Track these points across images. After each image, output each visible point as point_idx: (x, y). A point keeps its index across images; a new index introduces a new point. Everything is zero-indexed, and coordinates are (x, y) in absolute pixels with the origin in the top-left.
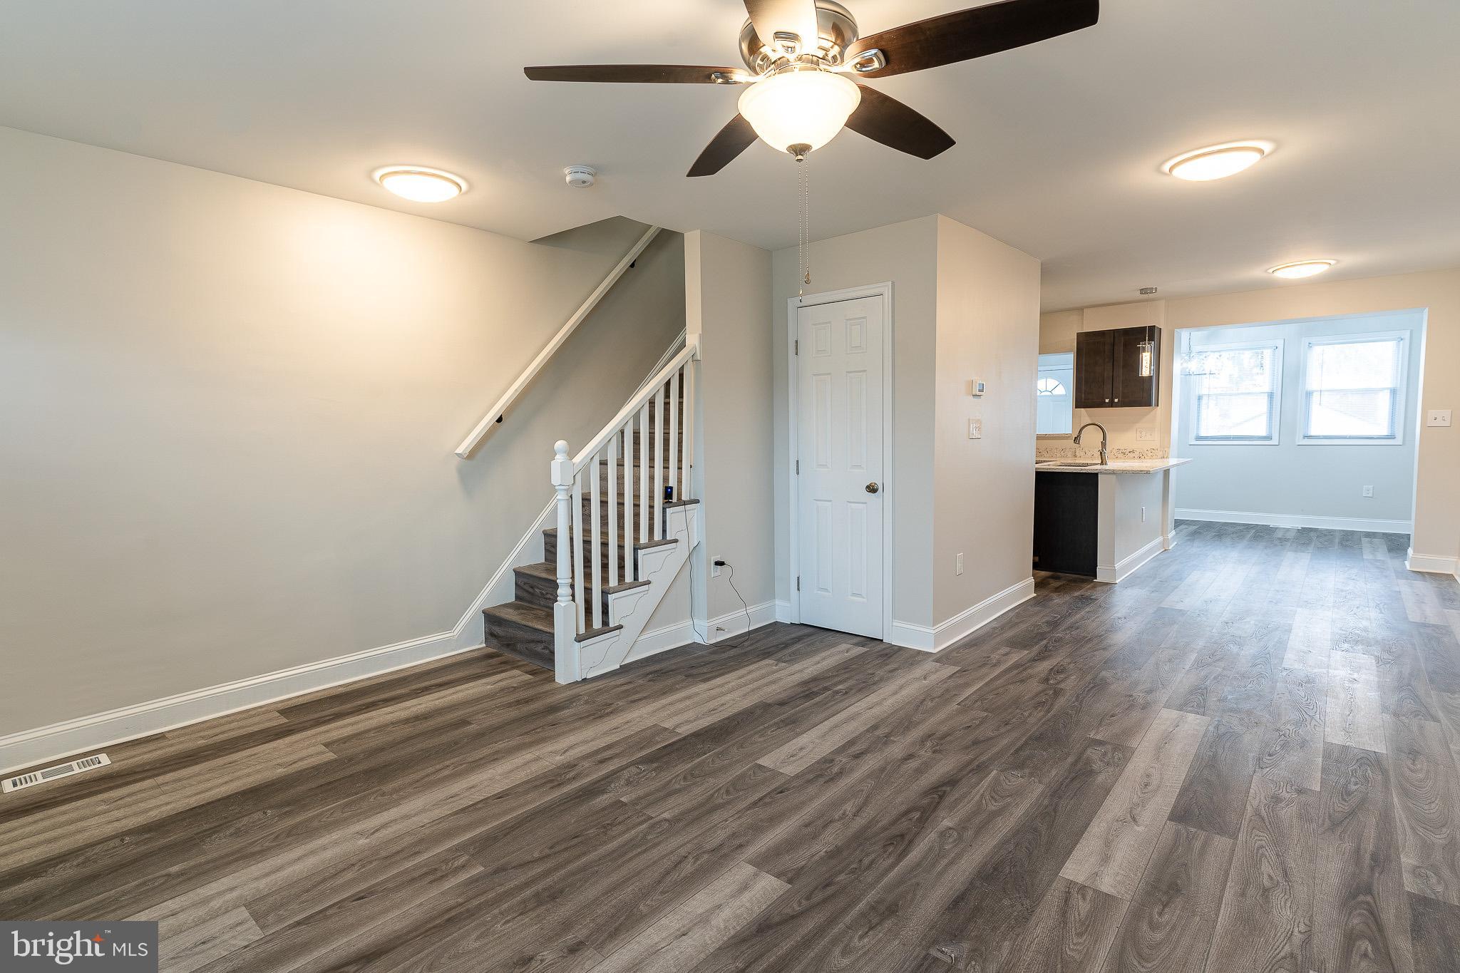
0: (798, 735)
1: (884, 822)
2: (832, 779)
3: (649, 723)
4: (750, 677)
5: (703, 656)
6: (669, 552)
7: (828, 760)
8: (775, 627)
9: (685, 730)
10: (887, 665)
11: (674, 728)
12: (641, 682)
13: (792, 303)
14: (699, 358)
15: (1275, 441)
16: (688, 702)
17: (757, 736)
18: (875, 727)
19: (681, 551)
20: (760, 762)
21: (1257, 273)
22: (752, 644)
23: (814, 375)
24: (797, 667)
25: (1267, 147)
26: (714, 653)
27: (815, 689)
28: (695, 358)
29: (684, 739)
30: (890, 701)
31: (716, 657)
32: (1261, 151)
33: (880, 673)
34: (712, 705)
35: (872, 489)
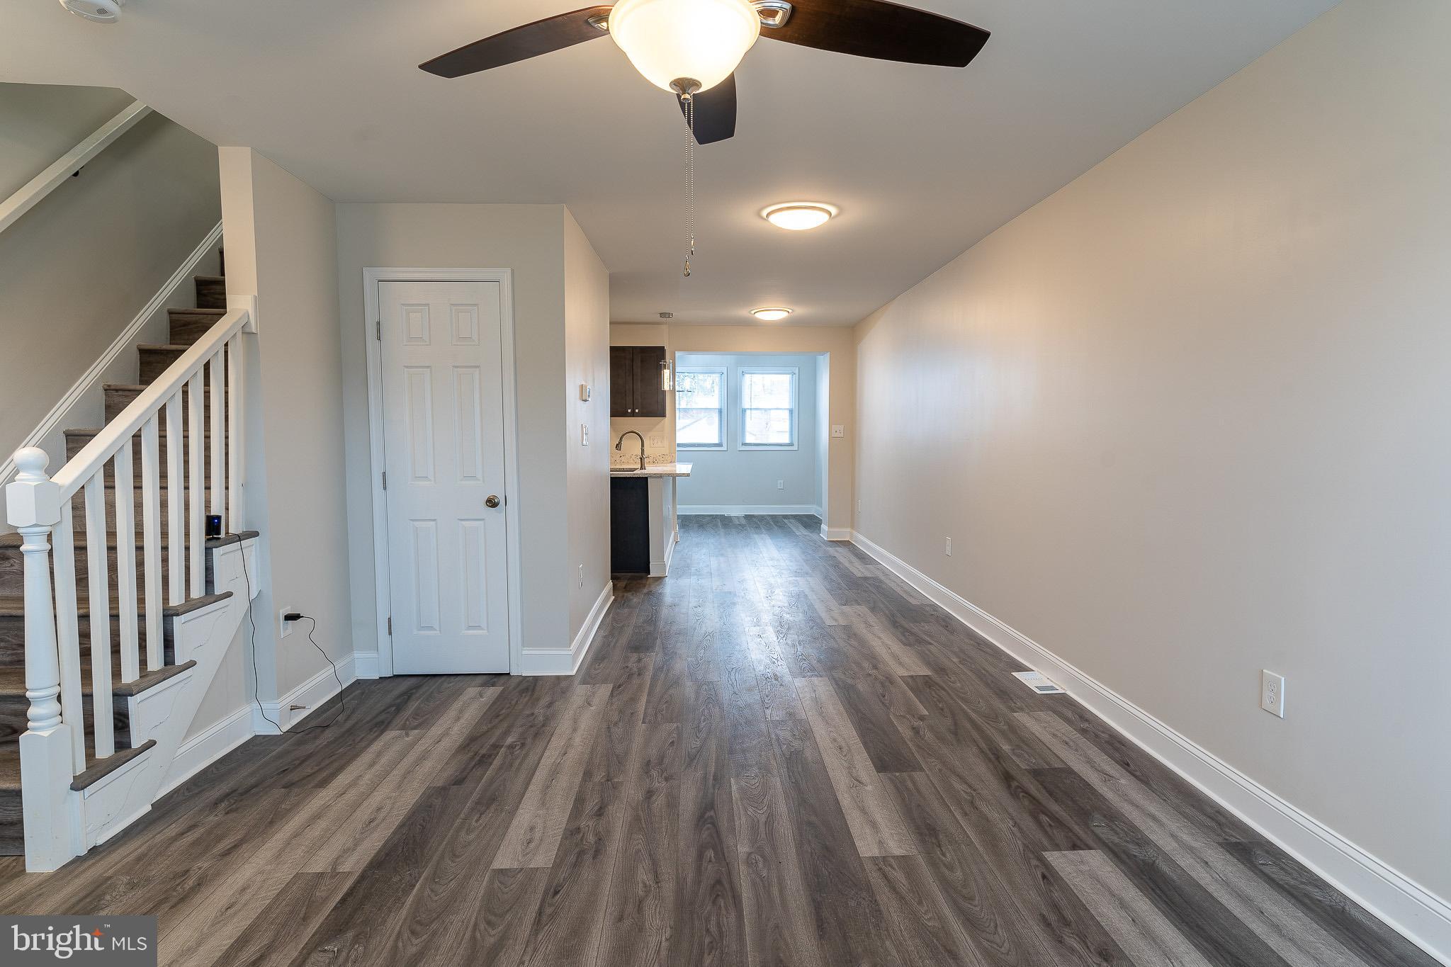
0: (512, 813)
1: (690, 877)
2: (597, 853)
3: (284, 874)
4: (384, 760)
5: (287, 752)
6: (220, 612)
7: (572, 832)
8: (360, 686)
9: (354, 864)
10: (538, 699)
11: (334, 869)
12: (212, 819)
13: (369, 275)
14: (254, 331)
15: (724, 448)
16: (322, 824)
17: (463, 834)
18: (588, 775)
19: (237, 606)
20: (497, 865)
21: (743, 312)
22: (348, 718)
23: (407, 367)
24: (436, 730)
25: (834, 210)
26: (300, 743)
27: (483, 751)
28: (247, 330)
29: (362, 877)
30: (577, 740)
31: (310, 748)
32: (830, 214)
33: (539, 710)
34: (363, 814)
35: (492, 503)
